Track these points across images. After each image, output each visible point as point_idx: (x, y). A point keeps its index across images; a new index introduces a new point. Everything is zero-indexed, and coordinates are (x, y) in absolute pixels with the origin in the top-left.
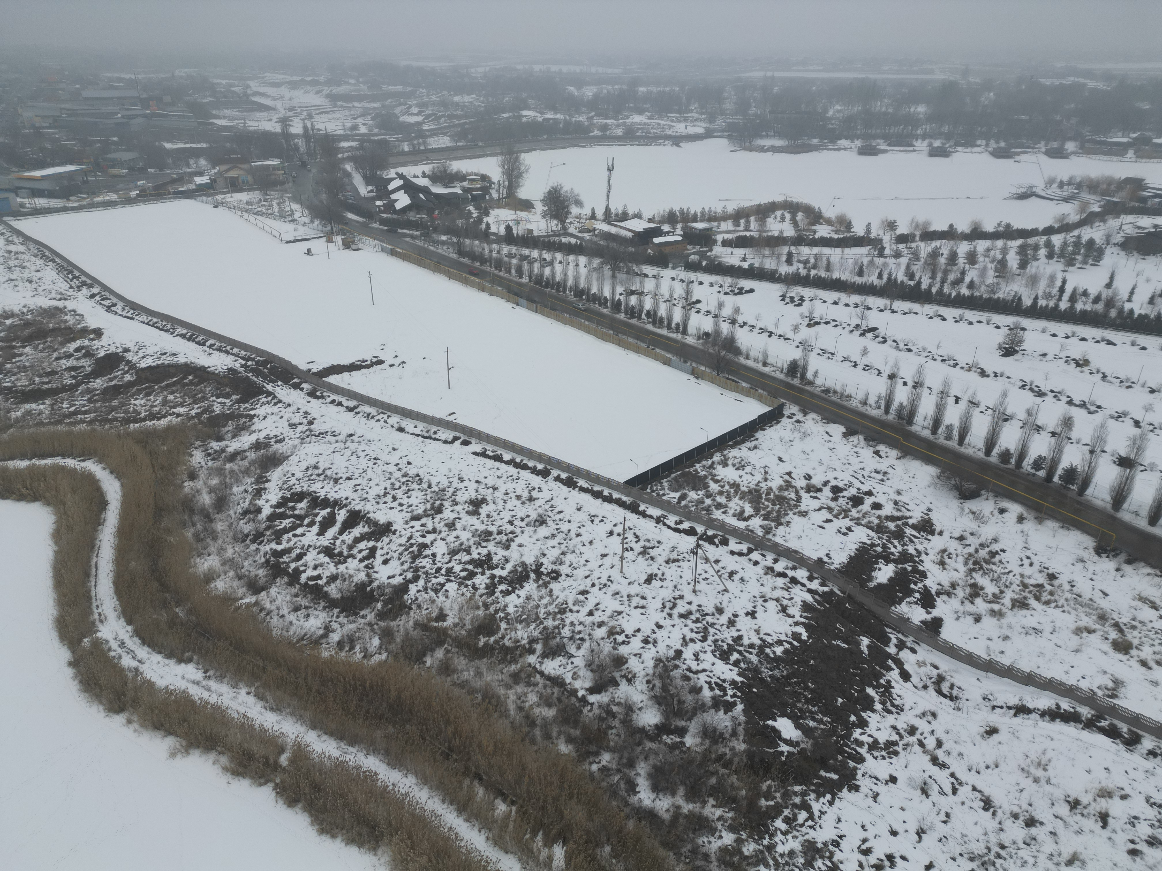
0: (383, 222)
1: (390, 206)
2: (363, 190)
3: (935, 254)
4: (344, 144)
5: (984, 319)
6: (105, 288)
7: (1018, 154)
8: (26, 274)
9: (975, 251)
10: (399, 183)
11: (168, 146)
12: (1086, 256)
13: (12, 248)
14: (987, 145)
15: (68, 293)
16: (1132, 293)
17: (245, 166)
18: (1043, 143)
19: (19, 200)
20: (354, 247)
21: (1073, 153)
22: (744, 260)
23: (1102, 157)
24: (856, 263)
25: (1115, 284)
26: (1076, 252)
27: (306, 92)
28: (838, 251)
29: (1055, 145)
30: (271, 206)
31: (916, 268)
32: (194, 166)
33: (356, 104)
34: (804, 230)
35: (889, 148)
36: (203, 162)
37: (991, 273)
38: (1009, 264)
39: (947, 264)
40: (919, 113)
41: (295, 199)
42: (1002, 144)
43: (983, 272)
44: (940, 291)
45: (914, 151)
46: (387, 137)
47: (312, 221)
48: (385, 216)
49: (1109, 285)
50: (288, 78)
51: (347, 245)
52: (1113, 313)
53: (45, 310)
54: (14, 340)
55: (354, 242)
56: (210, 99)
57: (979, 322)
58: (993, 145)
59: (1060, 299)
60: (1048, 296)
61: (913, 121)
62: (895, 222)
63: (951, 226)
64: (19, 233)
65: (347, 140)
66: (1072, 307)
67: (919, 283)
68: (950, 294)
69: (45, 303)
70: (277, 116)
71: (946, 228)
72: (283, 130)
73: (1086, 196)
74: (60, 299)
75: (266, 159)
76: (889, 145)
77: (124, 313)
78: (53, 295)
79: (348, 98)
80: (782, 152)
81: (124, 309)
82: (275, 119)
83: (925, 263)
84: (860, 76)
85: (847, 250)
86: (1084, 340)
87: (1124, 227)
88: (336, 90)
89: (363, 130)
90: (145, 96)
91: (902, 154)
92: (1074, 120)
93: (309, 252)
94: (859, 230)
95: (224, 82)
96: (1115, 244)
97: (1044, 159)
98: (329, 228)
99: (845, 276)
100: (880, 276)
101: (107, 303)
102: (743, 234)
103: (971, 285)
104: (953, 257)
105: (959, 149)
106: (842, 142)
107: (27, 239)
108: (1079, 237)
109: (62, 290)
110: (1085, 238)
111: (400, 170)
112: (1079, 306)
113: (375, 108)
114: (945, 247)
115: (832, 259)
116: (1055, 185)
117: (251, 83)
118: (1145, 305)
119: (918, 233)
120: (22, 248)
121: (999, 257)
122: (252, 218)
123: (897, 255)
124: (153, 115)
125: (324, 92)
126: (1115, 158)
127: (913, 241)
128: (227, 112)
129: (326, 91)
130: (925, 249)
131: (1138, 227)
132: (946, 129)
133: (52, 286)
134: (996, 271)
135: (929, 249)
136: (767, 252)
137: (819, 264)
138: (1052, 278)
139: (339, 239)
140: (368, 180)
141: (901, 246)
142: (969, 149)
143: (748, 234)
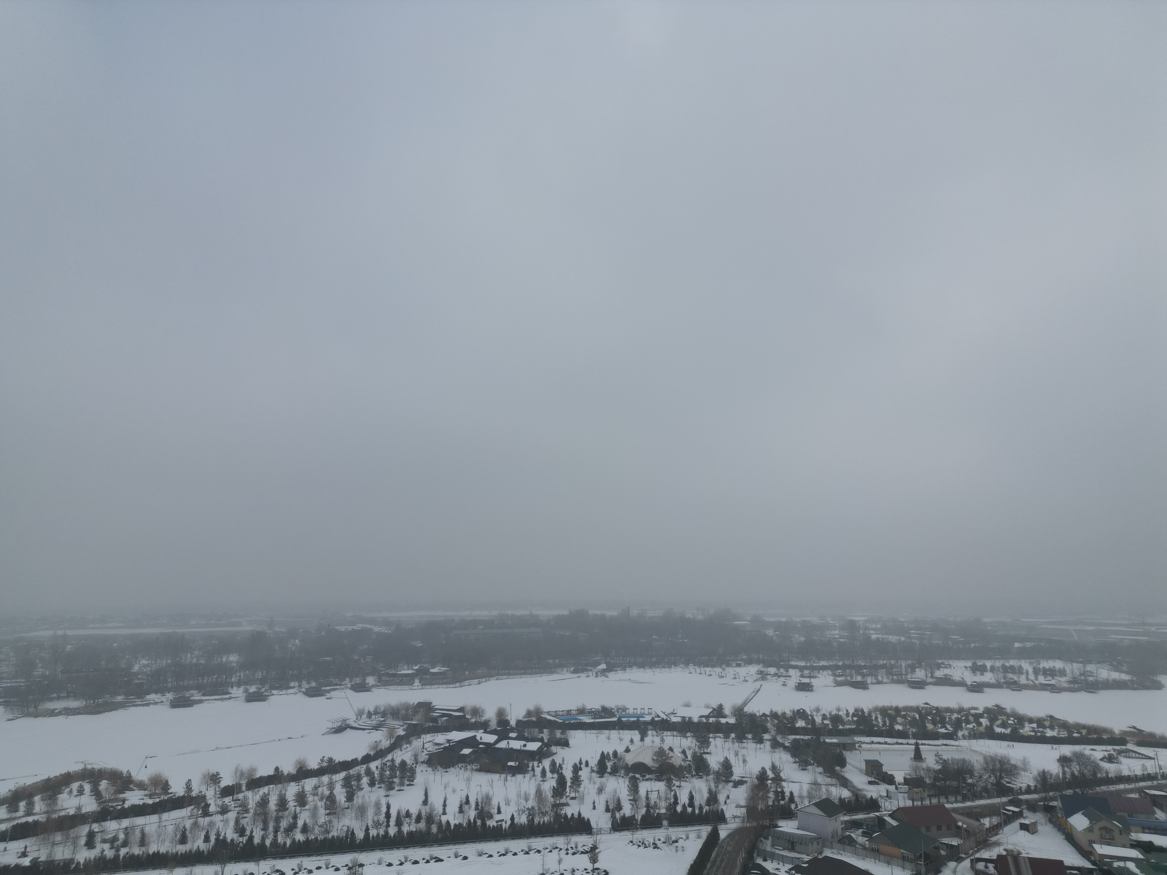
3: (264, 802)
5: (322, 864)
7: (329, 691)
9: (303, 791)
12: (402, 778)
14: (300, 686)
16: (445, 805)
18: (348, 680)
21: (373, 686)
22: (24, 855)
23: (396, 687)
24: (177, 829)
25: (430, 800)
26: (393, 776)
28: (154, 818)
29: (358, 680)
31: (247, 822)
34: (110, 801)
35: (204, 698)
37: (322, 811)
38: (338, 799)
39: (277, 811)
40: (231, 662)
42: (314, 684)
43: (314, 813)
44: (275, 842)
45: (231, 698)
49: (425, 802)
52: (434, 829)
57: (319, 868)
58: (305, 685)
59: (388, 826)
60: (377, 824)
61: (226, 670)
62: (218, 774)
63: (277, 769)
66: (400, 831)
67: (251, 838)
68: (285, 843)
71: (271, 772)
73: (391, 722)
76: (204, 695)
80: (79, 713)
83: (255, 814)
84: (166, 631)
85: (165, 816)
86: (416, 862)
87: (426, 746)
91: (218, 702)
92: (369, 658)
94: (178, 789)
96: (422, 763)
97: (351, 693)
99: (164, 847)
100: (207, 839)
102: (23, 820)
103: (305, 829)
104: (282, 803)
105: (274, 692)
106: (152, 697)
108: (393, 760)
110: (398, 761)
112: (405, 829)
114: (273, 793)
115: (147, 830)
116: (364, 716)
118: (457, 815)
119: (244, 782)
121: (327, 793)
123: (224, 810)
126: (407, 687)
127: (240, 791)
130: (253, 798)
131: (436, 744)
132: (259, 675)
134: (326, 808)
135: (258, 798)
136: (58, 837)
137: (132, 839)
138: (378, 805)
141: (227, 800)
142: (284, 692)
143: (30, 819)
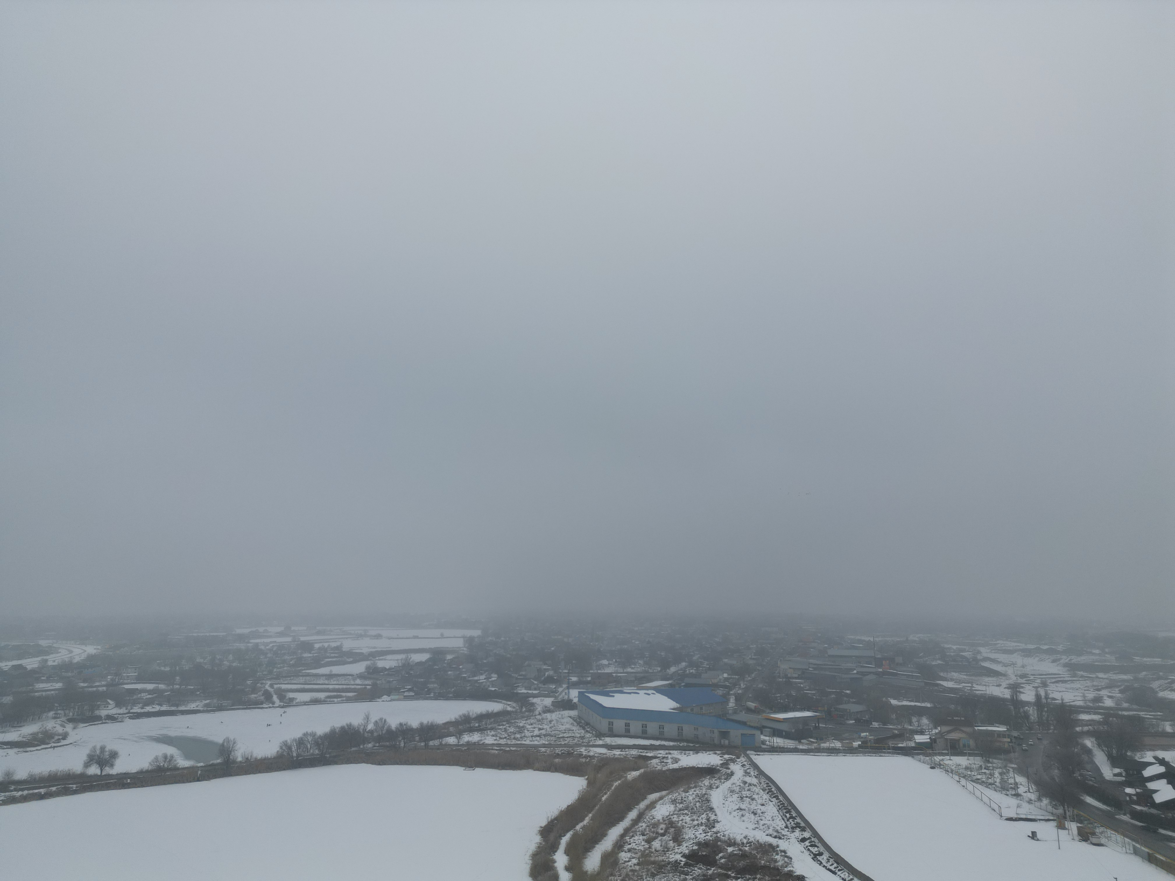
0: (1136, 815)
1: (1147, 797)
2: (1108, 772)
4: (1084, 717)
6: (816, 834)
8: (753, 807)
10: (1159, 769)
11: (894, 702)
13: (748, 779)
15: (783, 833)
17: (968, 730)
19: (763, 737)
20: (1094, 840)
27: (1041, 660)
30: (992, 775)
32: (916, 724)
33: (1101, 675)
36: (925, 721)
41: (1021, 771)
46: (1142, 714)
47: (1039, 799)
48: (1138, 808)
50: (1022, 646)
51: (1085, 836)
53: (761, 845)
54: (729, 870)
55: (1093, 834)
56: (939, 662)
64: (756, 767)
65: (1089, 713)
69: (762, 837)
70: (1008, 682)
72: (1012, 696)
74: (775, 837)
75: (992, 724)
77: (828, 865)
78: (770, 831)
79: (1092, 668)
81: (828, 861)
82: (1004, 685)
88: (1075, 659)
89: (1109, 703)
90: (879, 656)
93: (1033, 836)
95: (955, 647)
98: (1060, 811)
101: (814, 850)
107: (761, 773)
109: (778, 828)
111: (1161, 754)
113: (1124, 681)
117: (982, 649)
120: (754, 781)
122: (970, 786)
124: (884, 673)
125: (1062, 661)
128: (955, 675)
129: (1065, 659)
133: (771, 822)
139: (1074, 827)
140: (1114, 761)
